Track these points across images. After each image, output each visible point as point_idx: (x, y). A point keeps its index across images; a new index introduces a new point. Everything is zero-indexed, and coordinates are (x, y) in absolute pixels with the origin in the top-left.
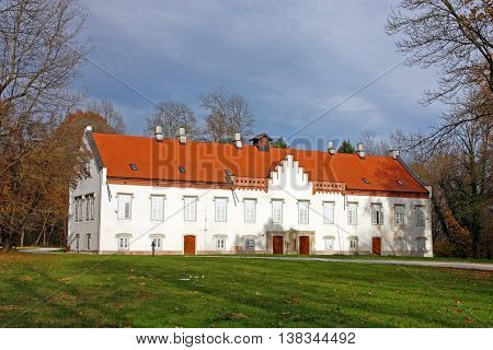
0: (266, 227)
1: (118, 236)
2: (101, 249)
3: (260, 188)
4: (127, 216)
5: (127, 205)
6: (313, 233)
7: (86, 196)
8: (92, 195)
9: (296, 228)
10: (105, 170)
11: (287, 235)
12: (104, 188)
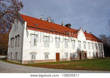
0: (77, 50)
1: (31, 53)
2: (23, 60)
3: (75, 37)
4: (35, 44)
5: (35, 39)
6: (87, 52)
7: (16, 37)
8: (19, 36)
9: (83, 50)
10: (26, 23)
11: (82, 52)
12: (25, 31)
